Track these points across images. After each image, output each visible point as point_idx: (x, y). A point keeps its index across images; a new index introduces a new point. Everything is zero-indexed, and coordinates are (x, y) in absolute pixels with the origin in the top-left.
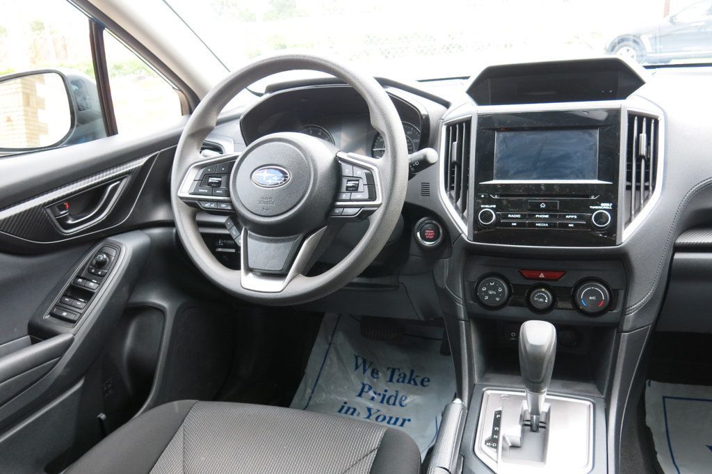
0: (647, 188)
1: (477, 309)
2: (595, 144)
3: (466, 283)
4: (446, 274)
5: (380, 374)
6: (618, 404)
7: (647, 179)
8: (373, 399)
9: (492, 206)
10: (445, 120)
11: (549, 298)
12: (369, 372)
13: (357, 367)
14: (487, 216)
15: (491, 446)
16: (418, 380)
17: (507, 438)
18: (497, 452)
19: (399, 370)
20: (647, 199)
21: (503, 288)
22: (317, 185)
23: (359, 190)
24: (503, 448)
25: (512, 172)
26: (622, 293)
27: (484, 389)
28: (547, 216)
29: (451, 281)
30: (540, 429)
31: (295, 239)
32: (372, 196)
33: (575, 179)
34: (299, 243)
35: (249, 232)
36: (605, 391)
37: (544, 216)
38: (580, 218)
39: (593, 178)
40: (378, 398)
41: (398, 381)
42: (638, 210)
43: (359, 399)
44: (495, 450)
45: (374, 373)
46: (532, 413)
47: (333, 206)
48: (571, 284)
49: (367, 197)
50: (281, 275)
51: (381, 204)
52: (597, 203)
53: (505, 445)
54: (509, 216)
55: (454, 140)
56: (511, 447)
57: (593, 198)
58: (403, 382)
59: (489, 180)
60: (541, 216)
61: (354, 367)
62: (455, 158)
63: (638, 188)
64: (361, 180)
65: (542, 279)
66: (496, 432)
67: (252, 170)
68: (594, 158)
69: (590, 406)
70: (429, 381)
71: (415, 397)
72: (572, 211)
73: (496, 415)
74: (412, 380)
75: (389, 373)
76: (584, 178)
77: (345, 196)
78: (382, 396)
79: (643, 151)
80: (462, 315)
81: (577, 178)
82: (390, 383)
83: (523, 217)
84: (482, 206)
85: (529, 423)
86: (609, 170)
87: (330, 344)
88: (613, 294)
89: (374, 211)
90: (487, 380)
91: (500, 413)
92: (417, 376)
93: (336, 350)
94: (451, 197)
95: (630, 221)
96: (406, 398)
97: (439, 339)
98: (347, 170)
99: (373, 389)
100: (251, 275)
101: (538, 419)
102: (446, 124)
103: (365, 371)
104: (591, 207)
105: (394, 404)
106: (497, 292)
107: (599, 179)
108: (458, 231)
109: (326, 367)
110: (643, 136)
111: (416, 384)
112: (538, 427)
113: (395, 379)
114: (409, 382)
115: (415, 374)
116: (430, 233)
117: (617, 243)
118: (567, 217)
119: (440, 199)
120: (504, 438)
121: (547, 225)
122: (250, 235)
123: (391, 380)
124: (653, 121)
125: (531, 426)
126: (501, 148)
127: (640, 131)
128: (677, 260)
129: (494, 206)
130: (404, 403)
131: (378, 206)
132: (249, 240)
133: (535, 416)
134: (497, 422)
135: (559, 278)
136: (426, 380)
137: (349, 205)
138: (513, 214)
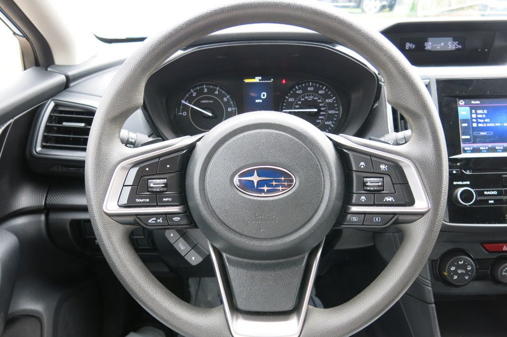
9: (465, 183)
14: (467, 195)
21: (472, 266)
47: (345, 213)
51: (427, 211)
54: (485, 193)
59: (458, 154)
64: (387, 177)
65: (505, 251)
80: (432, 298)
83: (500, 193)
84: (454, 183)
106: (466, 270)
122: (228, 259)
129: (468, 183)
138: (490, 191)
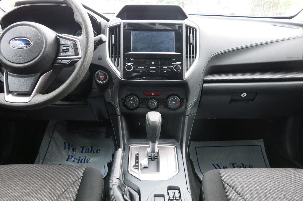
0: (193, 57)
1: (125, 110)
2: (173, 38)
3: (120, 99)
4: (110, 96)
5: (77, 150)
6: (185, 145)
7: (193, 54)
8: (74, 161)
9: (131, 63)
10: (108, 25)
11: (156, 103)
12: (71, 149)
13: (65, 148)
14: (129, 67)
15: (136, 168)
16: (95, 151)
17: (142, 164)
18: (139, 170)
19: (86, 147)
20: (193, 61)
21: (137, 100)
22: (47, 48)
23: (70, 51)
24: (141, 169)
25: (139, 49)
26: (185, 100)
27: (130, 145)
28: (155, 68)
29: (113, 98)
30: (155, 159)
31: (35, 75)
32: (77, 54)
33: (166, 52)
34: (38, 78)
35: (8, 73)
36: (180, 141)
37: (154, 67)
38: (168, 68)
39: (173, 52)
40: (76, 161)
41: (85, 152)
42: (191, 65)
43: (67, 162)
44: (138, 169)
45: (74, 149)
46: (152, 152)
47: (56, 59)
48: (165, 97)
49: (74, 54)
50: (28, 94)
51: (81, 57)
52: (175, 62)
53: (142, 167)
54: (139, 67)
55: (112, 34)
56: (144, 168)
57: (173, 60)
58: (88, 152)
59: (129, 52)
60: (152, 67)
61: (64, 148)
62: (113, 42)
63: (190, 57)
64: (70, 46)
65: (153, 95)
66: (137, 162)
67: (9, 40)
68: (172, 44)
69: (174, 148)
70: (100, 151)
71: (94, 158)
72: (165, 65)
73: (136, 155)
74: (92, 151)
75: (81, 149)
76: (169, 51)
77: (62, 54)
78: (78, 159)
79: (192, 41)
80: (119, 113)
81: (167, 51)
82: (81, 154)
83: (145, 68)
84: (127, 63)
85: (150, 157)
86: (179, 49)
87: (51, 138)
88: (182, 100)
89: (78, 61)
90: (131, 142)
91: (138, 154)
92: (94, 149)
93: (54, 140)
94: (112, 60)
95: (187, 70)
96: (90, 159)
97: (104, 132)
98: (62, 42)
99: (74, 157)
100: (10, 95)
101: (154, 155)
102: (108, 27)
103: (69, 149)
104: (173, 63)
105: (84, 162)
106: (134, 102)
107: (175, 52)
108: (116, 75)
109: (50, 149)
110: (191, 35)
111: (94, 152)
112: (154, 158)
113: (84, 152)
114: (91, 152)
115: (93, 148)
116: (102, 77)
117: (184, 78)
118: (163, 68)
119: (107, 61)
120: (141, 164)
121: (155, 71)
122: (9, 74)
123: (82, 152)
124: (194, 30)
125: (151, 158)
126: (134, 38)
127: (190, 33)
128: (205, 86)
129: (132, 63)
130: (89, 162)
131: (80, 58)
132: (9, 77)
133: (153, 154)
134: (137, 158)
135: (160, 95)
136: (99, 150)
137: (64, 58)
138: (141, 67)
